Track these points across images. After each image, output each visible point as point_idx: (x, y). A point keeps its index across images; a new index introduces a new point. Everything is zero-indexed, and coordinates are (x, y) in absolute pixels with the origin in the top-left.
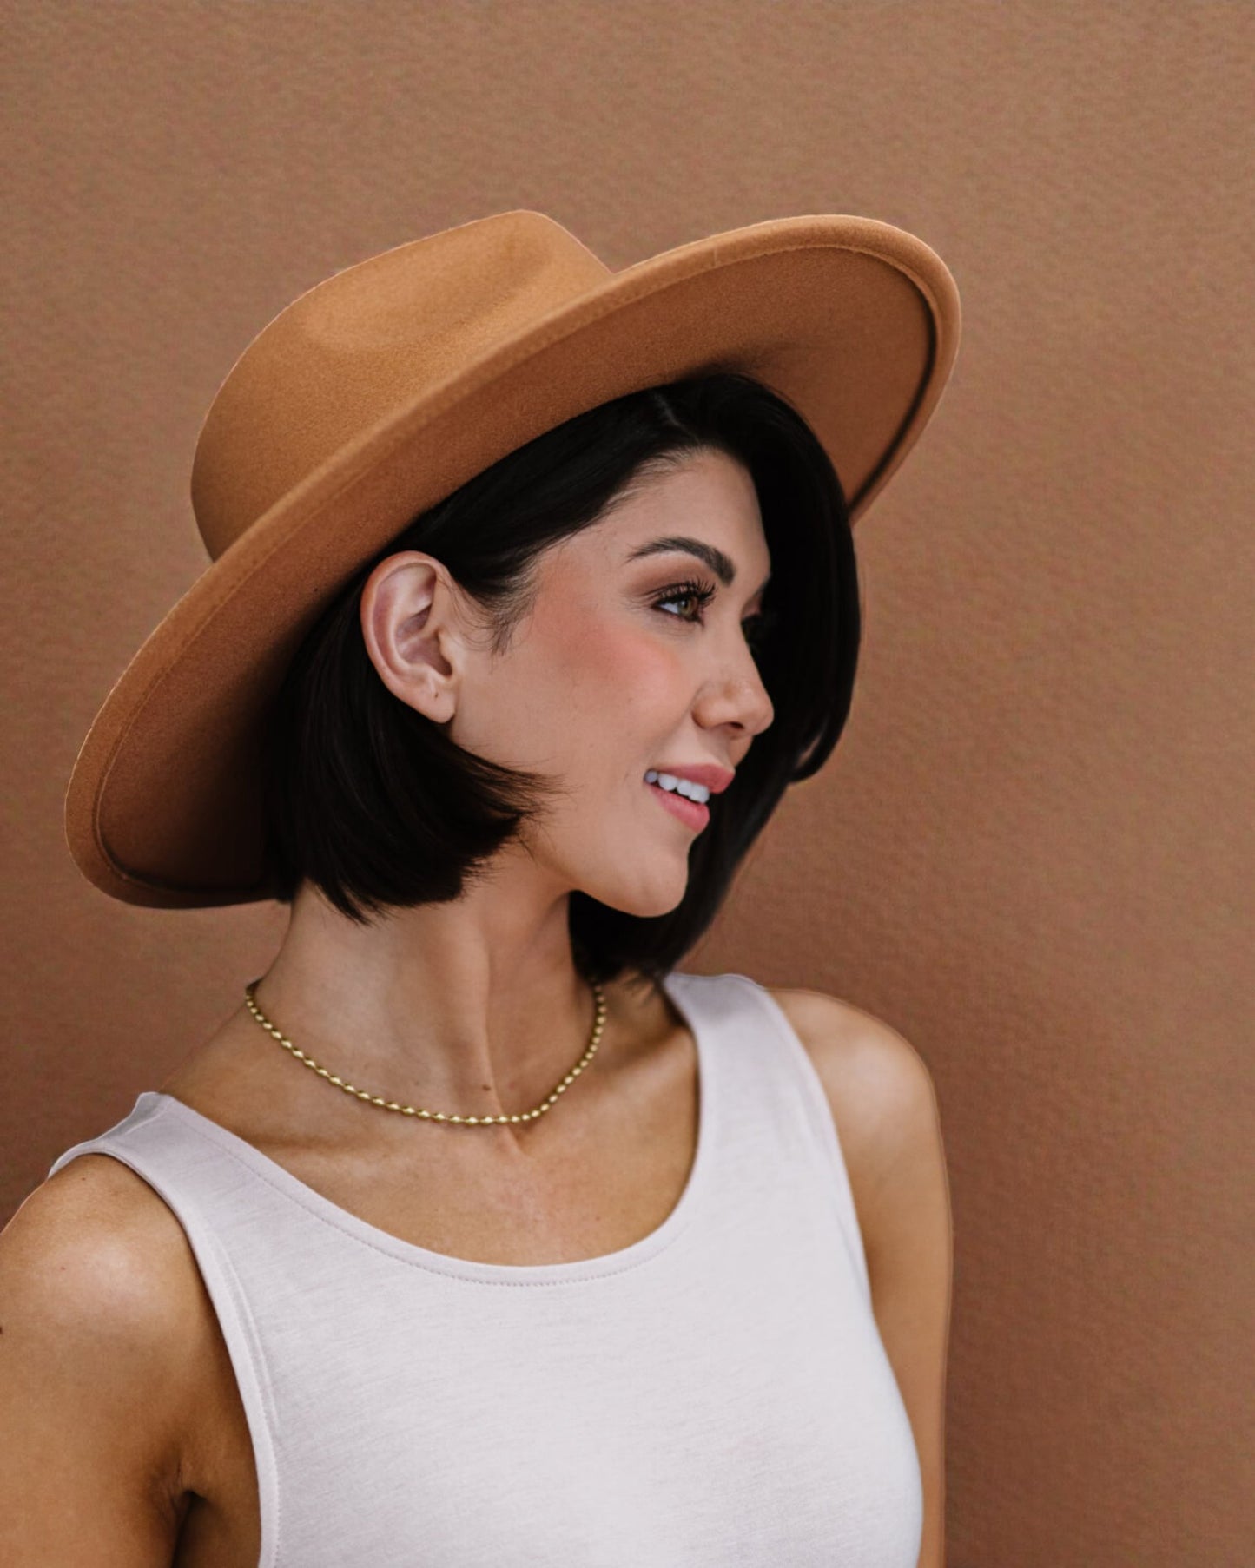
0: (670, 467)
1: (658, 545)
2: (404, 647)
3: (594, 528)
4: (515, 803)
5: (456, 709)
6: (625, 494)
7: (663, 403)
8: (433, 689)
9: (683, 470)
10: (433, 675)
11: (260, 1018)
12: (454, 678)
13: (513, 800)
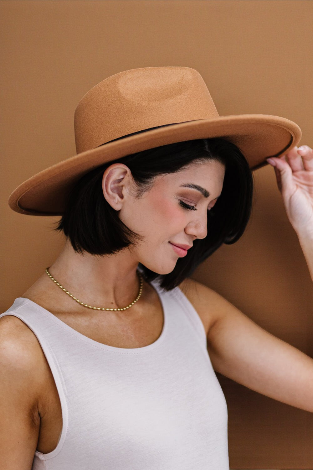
0: (201, 163)
1: (190, 185)
2: (112, 186)
3: (174, 174)
4: (130, 240)
5: (122, 208)
6: (187, 167)
7: (206, 143)
8: (116, 201)
9: (205, 165)
10: (117, 197)
11: (51, 276)
12: (123, 200)
13: (130, 239)
